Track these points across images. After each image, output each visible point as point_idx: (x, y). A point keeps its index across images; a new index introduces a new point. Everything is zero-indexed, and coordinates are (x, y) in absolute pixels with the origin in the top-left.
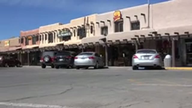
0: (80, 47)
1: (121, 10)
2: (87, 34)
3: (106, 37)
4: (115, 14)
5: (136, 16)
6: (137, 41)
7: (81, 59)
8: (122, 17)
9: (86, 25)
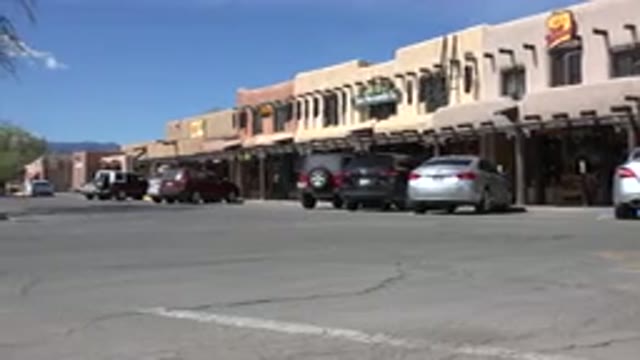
0: (429, 140)
1: (574, 8)
2: (453, 95)
3: (520, 104)
4: (552, 25)
5: (631, 28)
6: (632, 118)
7: (431, 179)
8: (580, 33)
9: (448, 64)
